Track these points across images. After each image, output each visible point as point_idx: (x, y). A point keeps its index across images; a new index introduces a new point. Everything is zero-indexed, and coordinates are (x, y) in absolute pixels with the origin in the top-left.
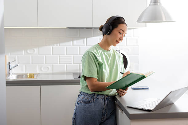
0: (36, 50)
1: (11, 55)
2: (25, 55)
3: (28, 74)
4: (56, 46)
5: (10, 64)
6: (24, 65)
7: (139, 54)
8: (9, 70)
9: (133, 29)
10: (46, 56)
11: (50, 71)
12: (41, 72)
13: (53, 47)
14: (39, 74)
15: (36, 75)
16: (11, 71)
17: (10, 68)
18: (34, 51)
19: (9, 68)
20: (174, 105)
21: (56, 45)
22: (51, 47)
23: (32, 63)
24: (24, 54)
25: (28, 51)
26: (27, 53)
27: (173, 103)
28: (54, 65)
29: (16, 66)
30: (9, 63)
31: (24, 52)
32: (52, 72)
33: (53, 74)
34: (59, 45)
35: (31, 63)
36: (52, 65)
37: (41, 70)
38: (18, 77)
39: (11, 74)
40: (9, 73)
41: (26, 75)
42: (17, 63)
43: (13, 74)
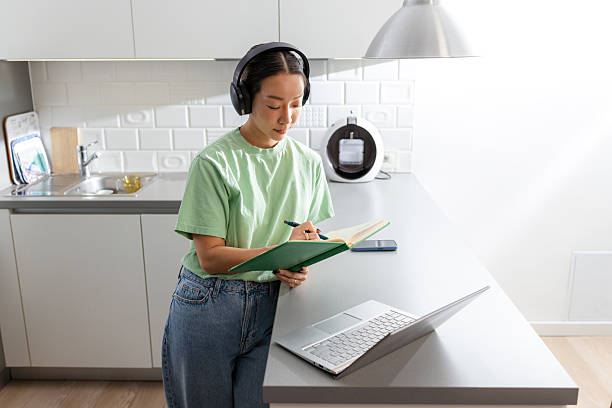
0: (147, 114)
1: (87, 127)
2: (122, 126)
3: (126, 178)
4: (199, 104)
5: (84, 152)
6: (122, 153)
7: (412, 127)
8: (84, 166)
10: (173, 132)
11: (185, 167)
12: (162, 170)
13: (191, 106)
14: (157, 174)
15: (147, 178)
16: (87, 167)
17: (85, 160)
18: (144, 117)
19: (83, 161)
20: (436, 334)
21: (196, 102)
22: (186, 107)
23: (140, 149)
24: (119, 125)
25: (129, 117)
26: (127, 121)
27: (434, 331)
28: (193, 152)
29: (94, 157)
30: (82, 148)
31: (118, 120)
34: (206, 103)
35: (138, 147)
36: (189, 152)
37: (164, 166)
38: (104, 182)
39: (88, 174)
40: (84, 173)
42: (104, 147)
43: (92, 174)
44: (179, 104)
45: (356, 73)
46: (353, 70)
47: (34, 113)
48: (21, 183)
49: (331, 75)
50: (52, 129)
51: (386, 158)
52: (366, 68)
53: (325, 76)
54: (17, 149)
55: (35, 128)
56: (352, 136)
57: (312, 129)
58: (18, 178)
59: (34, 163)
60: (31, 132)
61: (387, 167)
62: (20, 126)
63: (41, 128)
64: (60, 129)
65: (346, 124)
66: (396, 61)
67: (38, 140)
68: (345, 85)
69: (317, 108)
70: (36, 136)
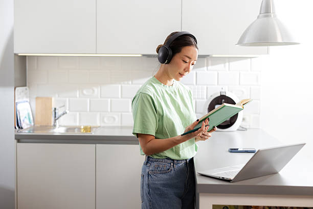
0: (96, 90)
1: (59, 96)
2: (80, 96)
3: (82, 127)
4: (128, 84)
5: (57, 111)
6: (78, 113)
7: (260, 100)
8: (55, 120)
9: (251, 58)
10: (111, 101)
11: (117, 123)
12: (103, 125)
13: (123, 85)
14: (99, 127)
16: (57, 121)
17: (57, 116)
18: (94, 91)
19: (55, 117)
21: (126, 83)
22: (120, 86)
23: (90, 111)
24: (78, 96)
25: (85, 92)
26: (82, 93)
28: (123, 113)
29: (64, 114)
30: (55, 109)
31: (78, 93)
32: (120, 125)
33: (122, 127)
34: (132, 83)
35: (88, 110)
36: (120, 114)
37: (104, 122)
38: (67, 130)
39: (57, 125)
40: (55, 126)
41: (79, 129)
43: (60, 126)
44: (116, 84)
45: (225, 66)
46: (223, 65)
47: (27, 87)
48: (19, 128)
49: (210, 67)
50: (37, 98)
51: (244, 119)
52: (231, 63)
53: (205, 68)
54: (19, 107)
55: (27, 97)
56: (223, 102)
57: (198, 100)
58: (18, 125)
59: (25, 117)
60: (25, 99)
61: (244, 125)
62: (20, 94)
63: (30, 97)
64: (41, 98)
65: (219, 95)
66: (249, 59)
67: (28, 104)
68: (218, 74)
69: (200, 86)
70: (27, 101)
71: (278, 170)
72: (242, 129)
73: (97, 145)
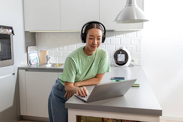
1: (49, 50)
3: (58, 64)
5: (48, 57)
6: (58, 58)
7: (141, 51)
8: (47, 61)
9: (137, 31)
13: (77, 45)
16: (48, 61)
17: (48, 59)
18: (64, 48)
22: (75, 45)
24: (57, 50)
25: (60, 48)
26: (60, 49)
30: (47, 56)
31: (57, 48)
35: (62, 56)
38: (52, 66)
39: (48, 63)
42: (53, 56)
43: (50, 63)
44: (74, 44)
46: (123, 35)
47: (36, 47)
49: (117, 36)
50: (40, 51)
52: (127, 34)
53: (115, 36)
54: (30, 55)
55: (36, 51)
56: (121, 53)
57: (111, 52)
58: (30, 63)
59: (35, 59)
60: (35, 52)
62: (32, 49)
63: (38, 51)
64: (42, 51)
65: (119, 49)
66: (136, 32)
67: (37, 54)
68: (121, 39)
69: (112, 45)
70: (36, 53)
71: (123, 95)
72: (131, 66)
73: (59, 73)
